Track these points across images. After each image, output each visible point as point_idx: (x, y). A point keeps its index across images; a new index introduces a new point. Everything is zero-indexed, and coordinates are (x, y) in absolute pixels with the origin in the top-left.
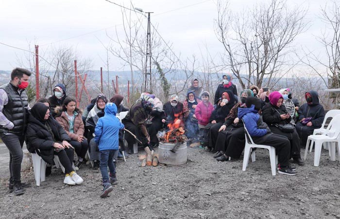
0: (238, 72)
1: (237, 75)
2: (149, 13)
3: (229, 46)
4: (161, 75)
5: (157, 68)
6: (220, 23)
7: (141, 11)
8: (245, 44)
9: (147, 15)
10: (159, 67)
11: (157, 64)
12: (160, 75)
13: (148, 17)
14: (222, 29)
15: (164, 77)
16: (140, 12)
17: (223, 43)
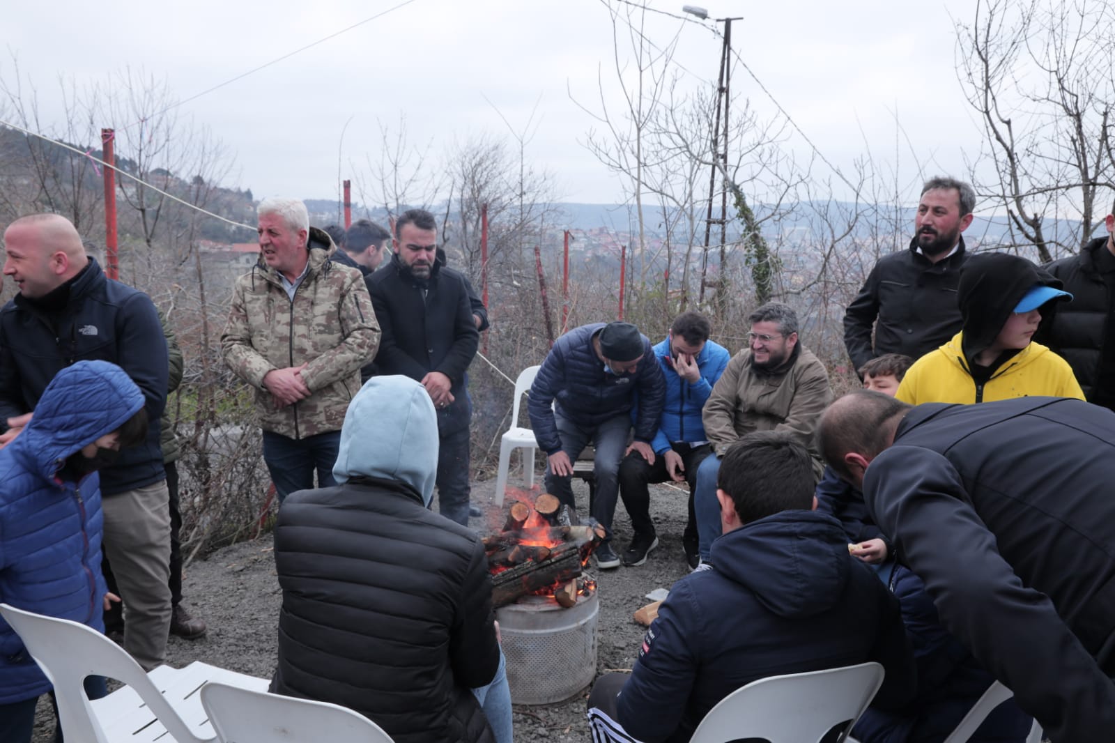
0: (1035, 223)
1: (1033, 234)
2: (728, 22)
3: (1008, 123)
4: (749, 229)
5: (736, 205)
6: (981, 39)
7: (704, 16)
8: (1078, 117)
9: (721, 27)
10: (740, 201)
11: (736, 189)
12: (744, 227)
13: (723, 34)
14: (985, 61)
15: (756, 236)
16: (700, 20)
17: (987, 112)
